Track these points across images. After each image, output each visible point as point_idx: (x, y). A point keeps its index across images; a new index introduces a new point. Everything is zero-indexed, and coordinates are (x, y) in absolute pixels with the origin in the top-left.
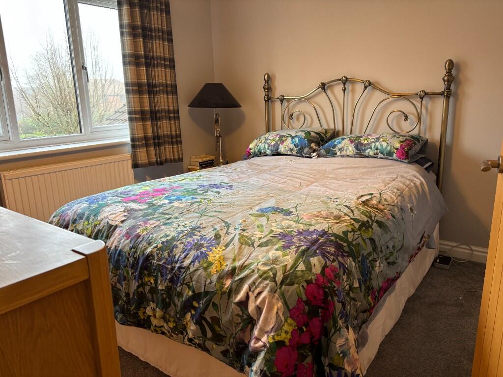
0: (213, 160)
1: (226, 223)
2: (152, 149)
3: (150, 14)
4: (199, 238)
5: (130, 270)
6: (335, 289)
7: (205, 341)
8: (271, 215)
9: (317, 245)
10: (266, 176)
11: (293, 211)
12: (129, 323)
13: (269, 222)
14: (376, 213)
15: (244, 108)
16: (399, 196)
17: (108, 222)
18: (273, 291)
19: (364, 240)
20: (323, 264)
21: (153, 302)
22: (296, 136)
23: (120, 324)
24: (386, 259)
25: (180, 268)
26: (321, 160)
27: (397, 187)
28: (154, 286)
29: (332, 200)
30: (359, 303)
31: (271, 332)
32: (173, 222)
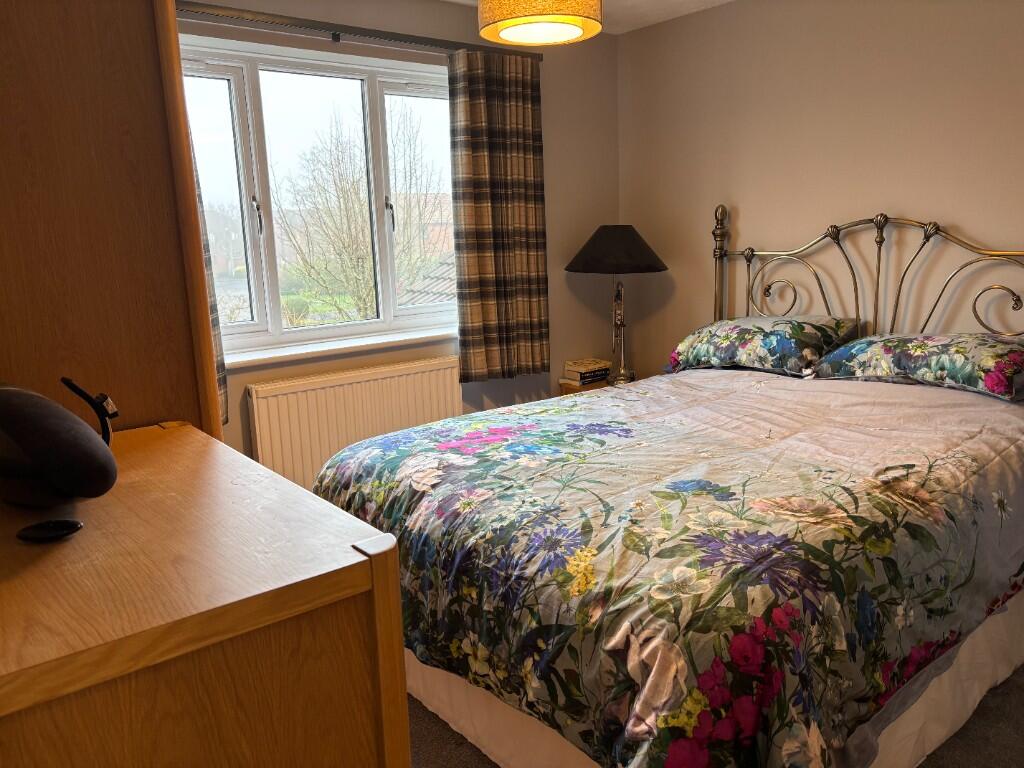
0: (607, 369)
1: (606, 505)
2: (496, 348)
3: (505, 107)
4: (555, 528)
5: (441, 573)
6: (789, 648)
7: (553, 710)
8: (690, 498)
9: (765, 563)
10: (703, 412)
11: (737, 492)
12: (435, 663)
13: (685, 511)
14: (910, 508)
15: (673, 270)
16: (974, 473)
17: (411, 486)
18: (671, 639)
19: (869, 561)
20: (771, 600)
21: (474, 633)
22: (772, 333)
23: (422, 662)
24: (924, 603)
25: (520, 578)
26: (822, 383)
27: (973, 453)
28: (476, 603)
29: (823, 473)
30: (846, 683)
31: (662, 710)
32: (513, 495)
